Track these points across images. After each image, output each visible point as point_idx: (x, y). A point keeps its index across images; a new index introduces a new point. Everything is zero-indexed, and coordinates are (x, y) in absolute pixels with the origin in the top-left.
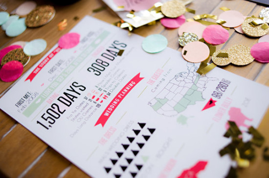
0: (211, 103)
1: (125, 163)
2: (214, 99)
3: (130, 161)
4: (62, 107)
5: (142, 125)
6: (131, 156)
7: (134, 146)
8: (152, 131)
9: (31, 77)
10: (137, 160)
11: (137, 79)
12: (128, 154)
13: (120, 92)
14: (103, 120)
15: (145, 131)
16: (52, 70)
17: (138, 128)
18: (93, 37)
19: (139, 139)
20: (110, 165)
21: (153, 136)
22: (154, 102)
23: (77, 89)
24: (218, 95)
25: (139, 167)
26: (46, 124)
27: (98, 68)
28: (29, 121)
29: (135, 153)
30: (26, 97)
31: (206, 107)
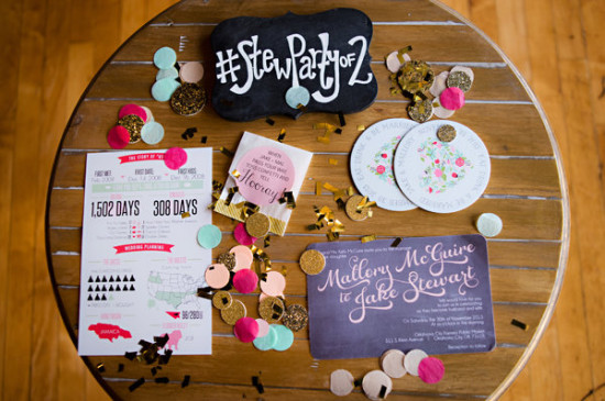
0: (176, 315)
1: (101, 287)
2: (181, 315)
3: (104, 289)
4: (113, 212)
5: (132, 279)
6: (108, 288)
7: (115, 285)
8: (132, 289)
9: (125, 159)
10: (107, 294)
11: (167, 248)
12: (108, 284)
13: (149, 244)
14: (121, 249)
15: (129, 284)
16: (138, 172)
17: (129, 278)
18: (190, 176)
19: (122, 284)
20: (94, 279)
21: (129, 292)
22: (155, 274)
23: (134, 208)
24: (185, 316)
25: (104, 298)
26: (96, 210)
27: (162, 208)
28: (92, 196)
29: (111, 289)
30: (107, 174)
31: (171, 314)
